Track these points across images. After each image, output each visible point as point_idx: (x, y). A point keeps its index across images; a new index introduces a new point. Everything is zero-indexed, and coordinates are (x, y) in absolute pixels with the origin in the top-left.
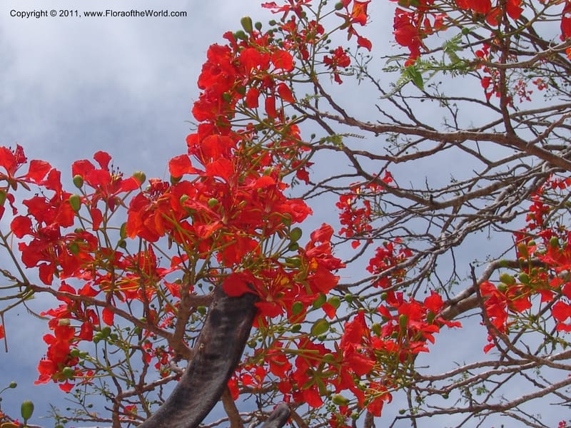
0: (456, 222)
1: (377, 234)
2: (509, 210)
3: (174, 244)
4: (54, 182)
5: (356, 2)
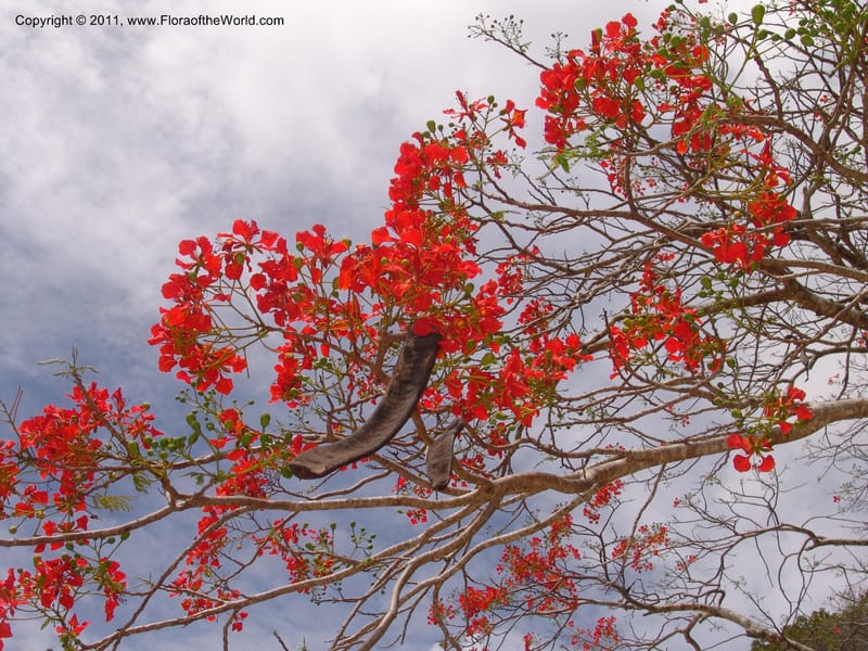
2: (628, 276)
3: (375, 295)
4: (282, 247)
5: (516, 111)
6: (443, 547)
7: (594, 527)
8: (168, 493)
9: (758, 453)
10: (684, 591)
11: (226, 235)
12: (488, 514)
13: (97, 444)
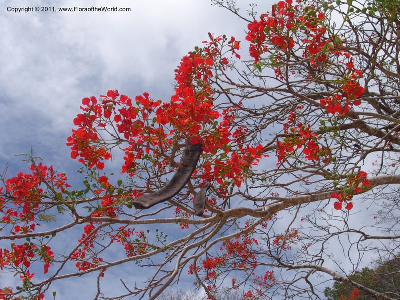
0: (265, 120)
1: (237, 124)
2: (284, 117)
3: (172, 126)
4: (129, 103)
5: (236, 42)
6: (200, 242)
7: (265, 230)
8: (74, 216)
9: (345, 201)
10: (306, 259)
11: (104, 97)
12: (221, 227)
13: (41, 191)
